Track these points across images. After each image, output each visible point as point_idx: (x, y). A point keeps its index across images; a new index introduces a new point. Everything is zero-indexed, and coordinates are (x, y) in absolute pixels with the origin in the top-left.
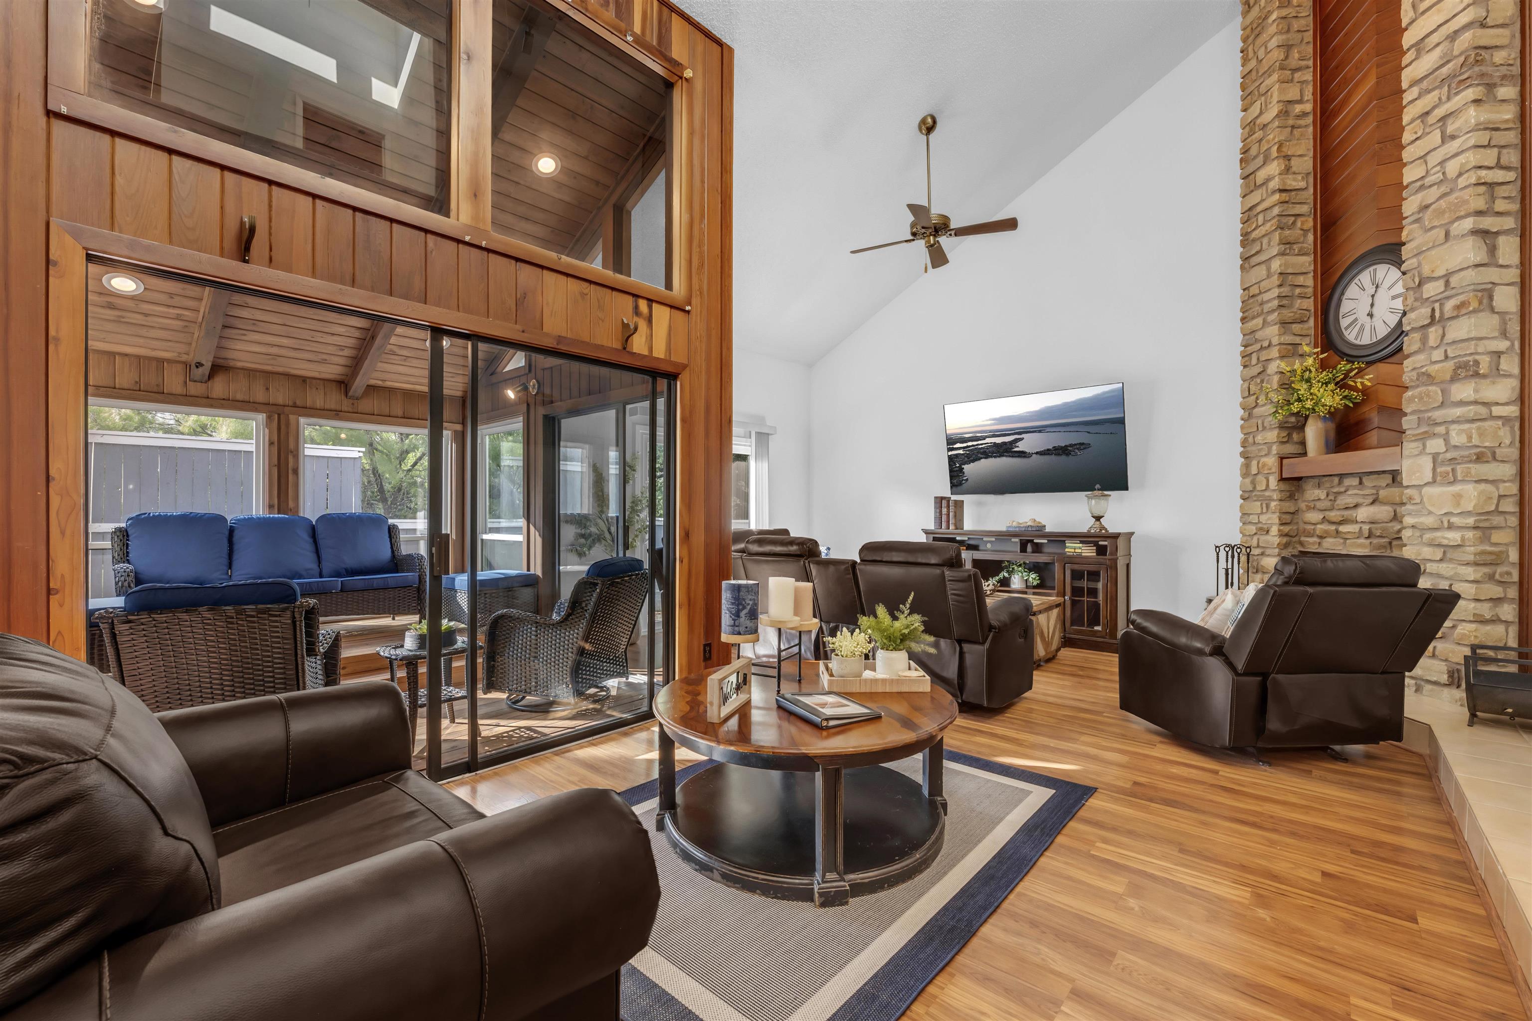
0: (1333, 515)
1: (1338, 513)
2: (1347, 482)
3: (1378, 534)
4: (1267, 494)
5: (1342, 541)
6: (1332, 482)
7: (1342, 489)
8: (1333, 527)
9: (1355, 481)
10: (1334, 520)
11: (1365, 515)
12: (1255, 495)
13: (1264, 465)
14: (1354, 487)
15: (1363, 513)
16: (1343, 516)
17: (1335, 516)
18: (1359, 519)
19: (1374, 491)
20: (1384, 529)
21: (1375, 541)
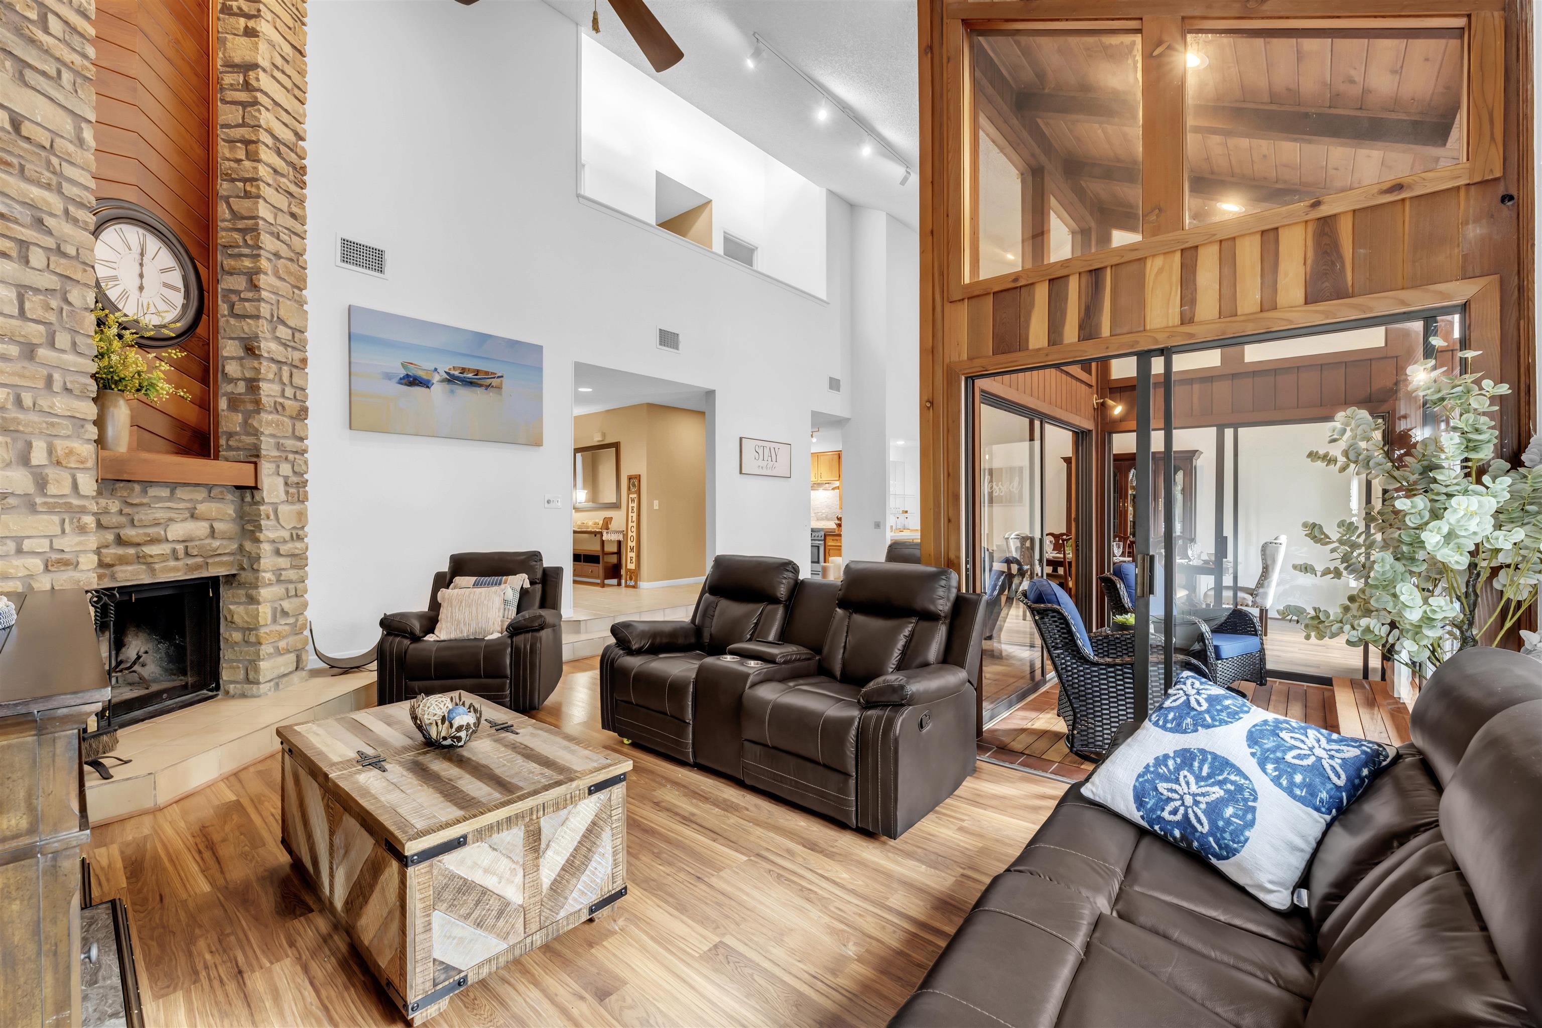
0: (129, 533)
1: (141, 531)
2: (153, 492)
3: (196, 553)
4: (76, 502)
5: (144, 567)
6: (133, 490)
7: (145, 501)
8: (131, 551)
9: (165, 492)
10: (137, 540)
11: (181, 533)
12: (45, 503)
13: (70, 453)
14: (159, 499)
15: (177, 531)
16: (149, 535)
17: (138, 535)
18: (170, 538)
19: (189, 505)
20: (200, 548)
21: (190, 561)
